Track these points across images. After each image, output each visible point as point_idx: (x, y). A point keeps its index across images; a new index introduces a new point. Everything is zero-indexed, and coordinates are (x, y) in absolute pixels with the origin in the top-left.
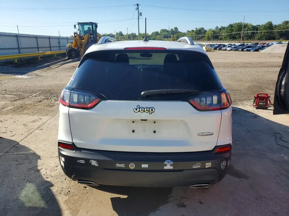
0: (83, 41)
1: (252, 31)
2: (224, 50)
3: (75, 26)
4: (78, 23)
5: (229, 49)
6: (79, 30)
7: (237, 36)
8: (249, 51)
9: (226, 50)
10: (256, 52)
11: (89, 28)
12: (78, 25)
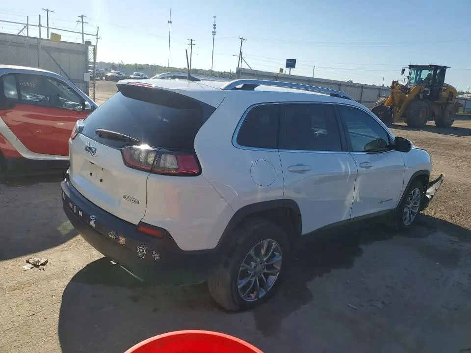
0: (407, 95)
3: (403, 71)
4: (410, 66)
6: (408, 77)
11: (429, 75)
12: (410, 68)
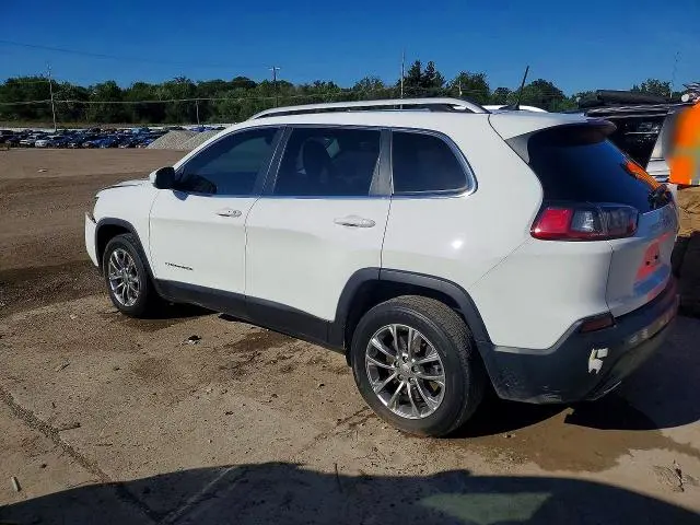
1: (76, 101)
2: (27, 146)
5: (40, 143)
7: (40, 111)
8: (97, 146)
9: (33, 145)
10: (113, 150)
